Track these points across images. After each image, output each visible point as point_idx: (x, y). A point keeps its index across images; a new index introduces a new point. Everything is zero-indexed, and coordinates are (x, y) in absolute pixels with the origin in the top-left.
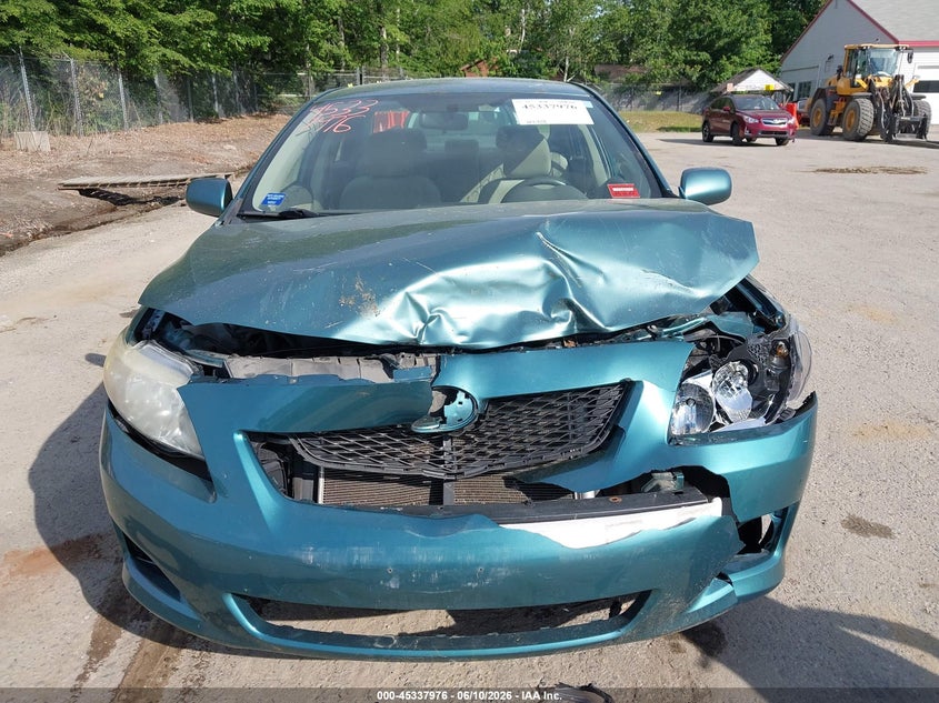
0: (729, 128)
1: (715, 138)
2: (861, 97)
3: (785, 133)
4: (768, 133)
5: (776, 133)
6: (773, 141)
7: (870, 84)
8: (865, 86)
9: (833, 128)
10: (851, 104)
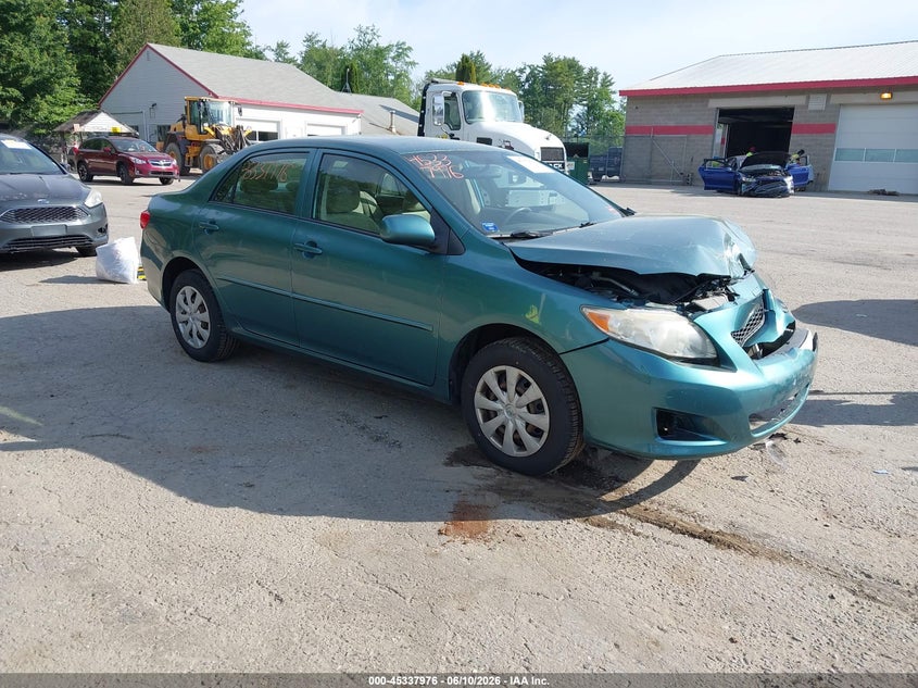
0: (114, 168)
1: (95, 178)
2: (212, 142)
3: (171, 173)
4: (156, 173)
5: (160, 173)
6: (157, 181)
7: (216, 131)
8: (213, 133)
9: (189, 168)
10: (205, 149)
